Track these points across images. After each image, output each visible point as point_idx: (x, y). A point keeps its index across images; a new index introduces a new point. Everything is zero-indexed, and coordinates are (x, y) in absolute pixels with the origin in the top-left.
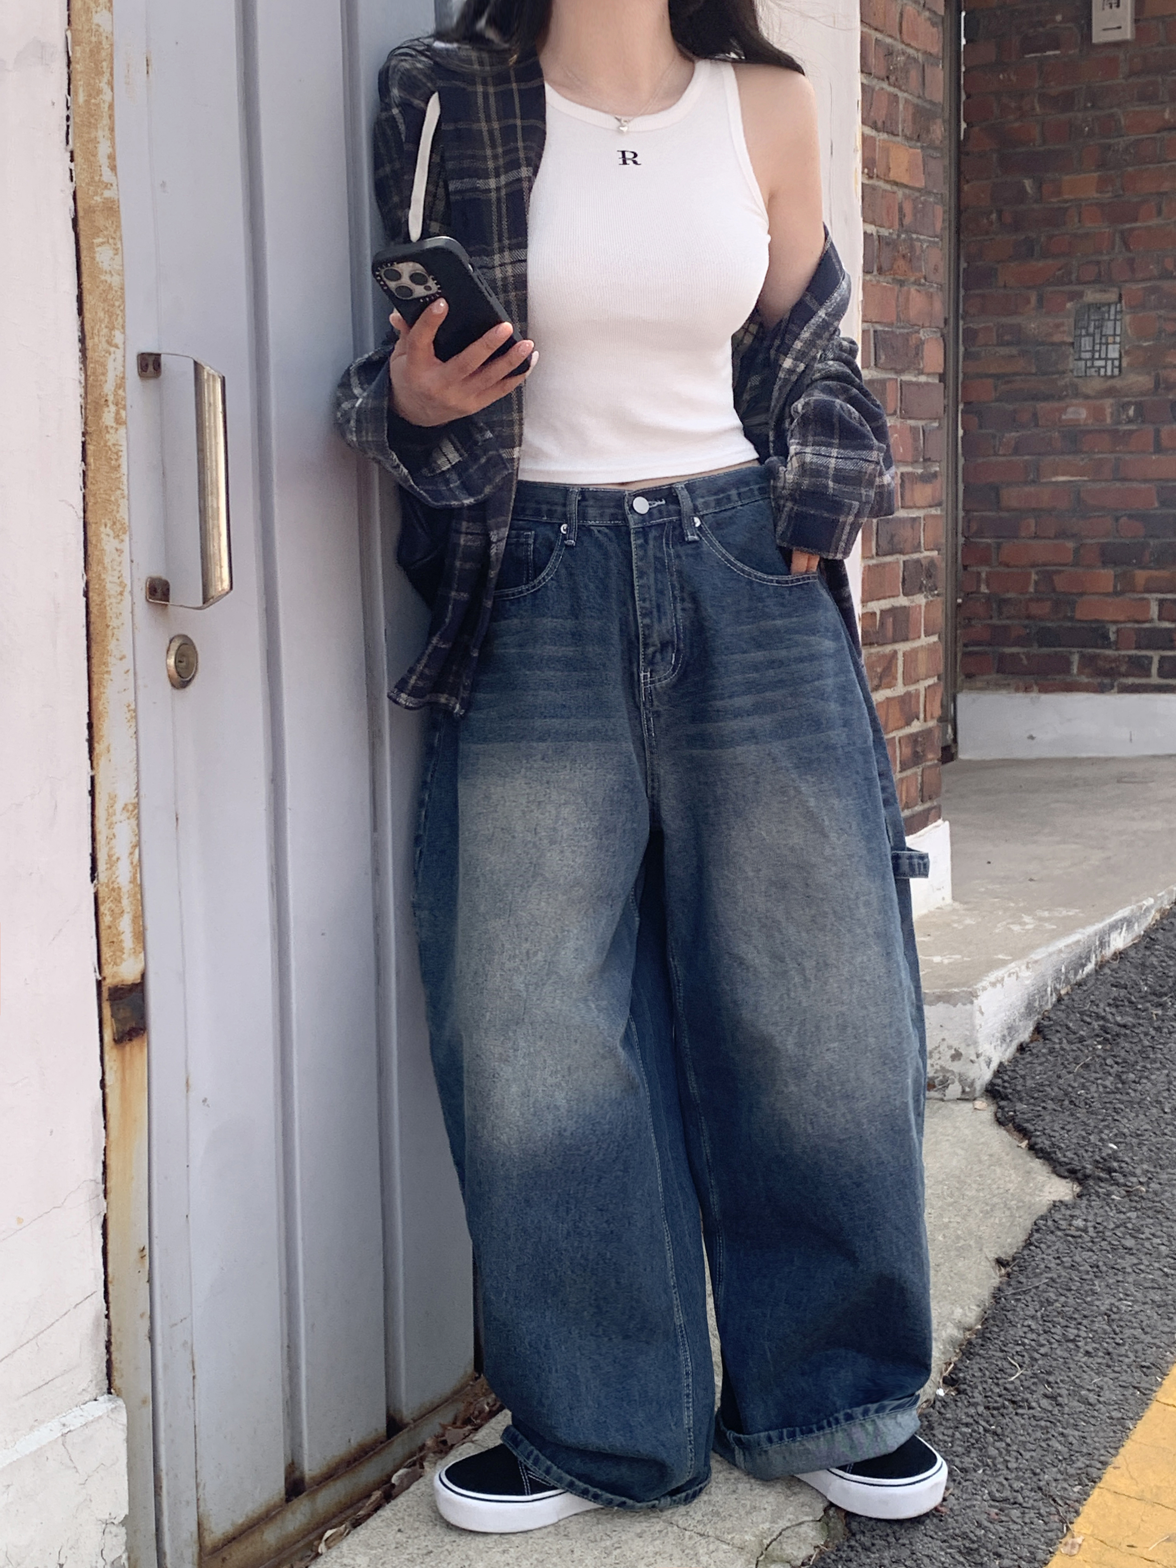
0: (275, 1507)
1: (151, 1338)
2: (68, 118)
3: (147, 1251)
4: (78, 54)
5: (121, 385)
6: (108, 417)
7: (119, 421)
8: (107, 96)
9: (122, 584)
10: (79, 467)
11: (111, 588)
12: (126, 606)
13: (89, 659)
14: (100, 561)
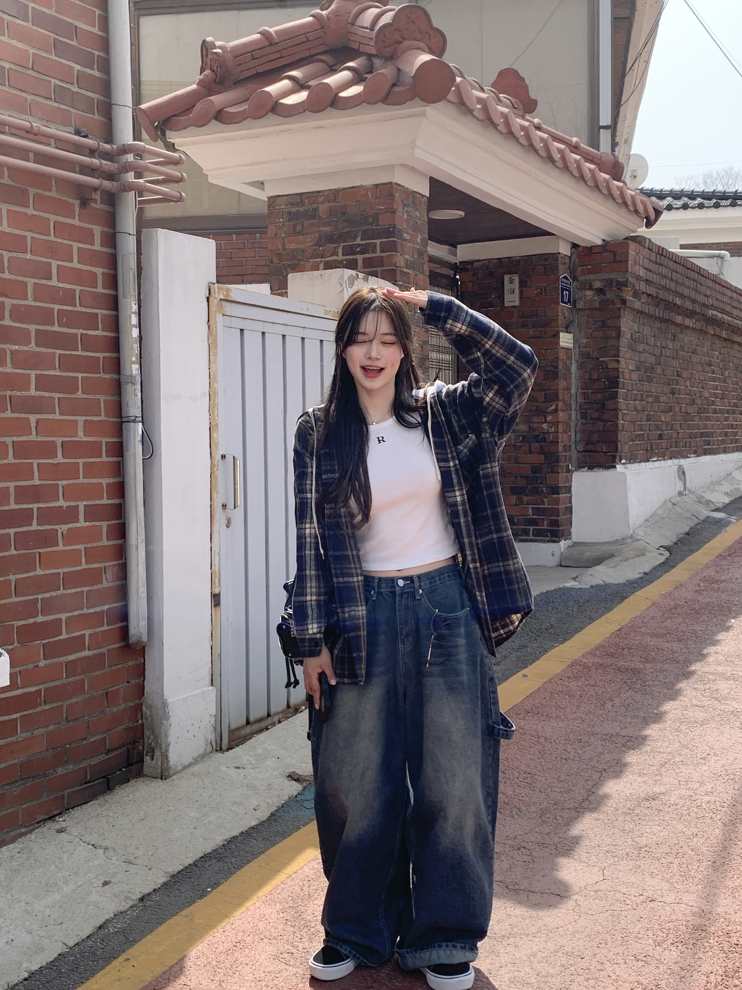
0: (244, 726)
2: (209, 407)
4: (212, 394)
5: (218, 462)
6: (216, 469)
7: (218, 469)
8: (216, 401)
9: (218, 504)
10: (210, 479)
11: (216, 506)
12: (218, 509)
13: (211, 521)
14: (213, 500)
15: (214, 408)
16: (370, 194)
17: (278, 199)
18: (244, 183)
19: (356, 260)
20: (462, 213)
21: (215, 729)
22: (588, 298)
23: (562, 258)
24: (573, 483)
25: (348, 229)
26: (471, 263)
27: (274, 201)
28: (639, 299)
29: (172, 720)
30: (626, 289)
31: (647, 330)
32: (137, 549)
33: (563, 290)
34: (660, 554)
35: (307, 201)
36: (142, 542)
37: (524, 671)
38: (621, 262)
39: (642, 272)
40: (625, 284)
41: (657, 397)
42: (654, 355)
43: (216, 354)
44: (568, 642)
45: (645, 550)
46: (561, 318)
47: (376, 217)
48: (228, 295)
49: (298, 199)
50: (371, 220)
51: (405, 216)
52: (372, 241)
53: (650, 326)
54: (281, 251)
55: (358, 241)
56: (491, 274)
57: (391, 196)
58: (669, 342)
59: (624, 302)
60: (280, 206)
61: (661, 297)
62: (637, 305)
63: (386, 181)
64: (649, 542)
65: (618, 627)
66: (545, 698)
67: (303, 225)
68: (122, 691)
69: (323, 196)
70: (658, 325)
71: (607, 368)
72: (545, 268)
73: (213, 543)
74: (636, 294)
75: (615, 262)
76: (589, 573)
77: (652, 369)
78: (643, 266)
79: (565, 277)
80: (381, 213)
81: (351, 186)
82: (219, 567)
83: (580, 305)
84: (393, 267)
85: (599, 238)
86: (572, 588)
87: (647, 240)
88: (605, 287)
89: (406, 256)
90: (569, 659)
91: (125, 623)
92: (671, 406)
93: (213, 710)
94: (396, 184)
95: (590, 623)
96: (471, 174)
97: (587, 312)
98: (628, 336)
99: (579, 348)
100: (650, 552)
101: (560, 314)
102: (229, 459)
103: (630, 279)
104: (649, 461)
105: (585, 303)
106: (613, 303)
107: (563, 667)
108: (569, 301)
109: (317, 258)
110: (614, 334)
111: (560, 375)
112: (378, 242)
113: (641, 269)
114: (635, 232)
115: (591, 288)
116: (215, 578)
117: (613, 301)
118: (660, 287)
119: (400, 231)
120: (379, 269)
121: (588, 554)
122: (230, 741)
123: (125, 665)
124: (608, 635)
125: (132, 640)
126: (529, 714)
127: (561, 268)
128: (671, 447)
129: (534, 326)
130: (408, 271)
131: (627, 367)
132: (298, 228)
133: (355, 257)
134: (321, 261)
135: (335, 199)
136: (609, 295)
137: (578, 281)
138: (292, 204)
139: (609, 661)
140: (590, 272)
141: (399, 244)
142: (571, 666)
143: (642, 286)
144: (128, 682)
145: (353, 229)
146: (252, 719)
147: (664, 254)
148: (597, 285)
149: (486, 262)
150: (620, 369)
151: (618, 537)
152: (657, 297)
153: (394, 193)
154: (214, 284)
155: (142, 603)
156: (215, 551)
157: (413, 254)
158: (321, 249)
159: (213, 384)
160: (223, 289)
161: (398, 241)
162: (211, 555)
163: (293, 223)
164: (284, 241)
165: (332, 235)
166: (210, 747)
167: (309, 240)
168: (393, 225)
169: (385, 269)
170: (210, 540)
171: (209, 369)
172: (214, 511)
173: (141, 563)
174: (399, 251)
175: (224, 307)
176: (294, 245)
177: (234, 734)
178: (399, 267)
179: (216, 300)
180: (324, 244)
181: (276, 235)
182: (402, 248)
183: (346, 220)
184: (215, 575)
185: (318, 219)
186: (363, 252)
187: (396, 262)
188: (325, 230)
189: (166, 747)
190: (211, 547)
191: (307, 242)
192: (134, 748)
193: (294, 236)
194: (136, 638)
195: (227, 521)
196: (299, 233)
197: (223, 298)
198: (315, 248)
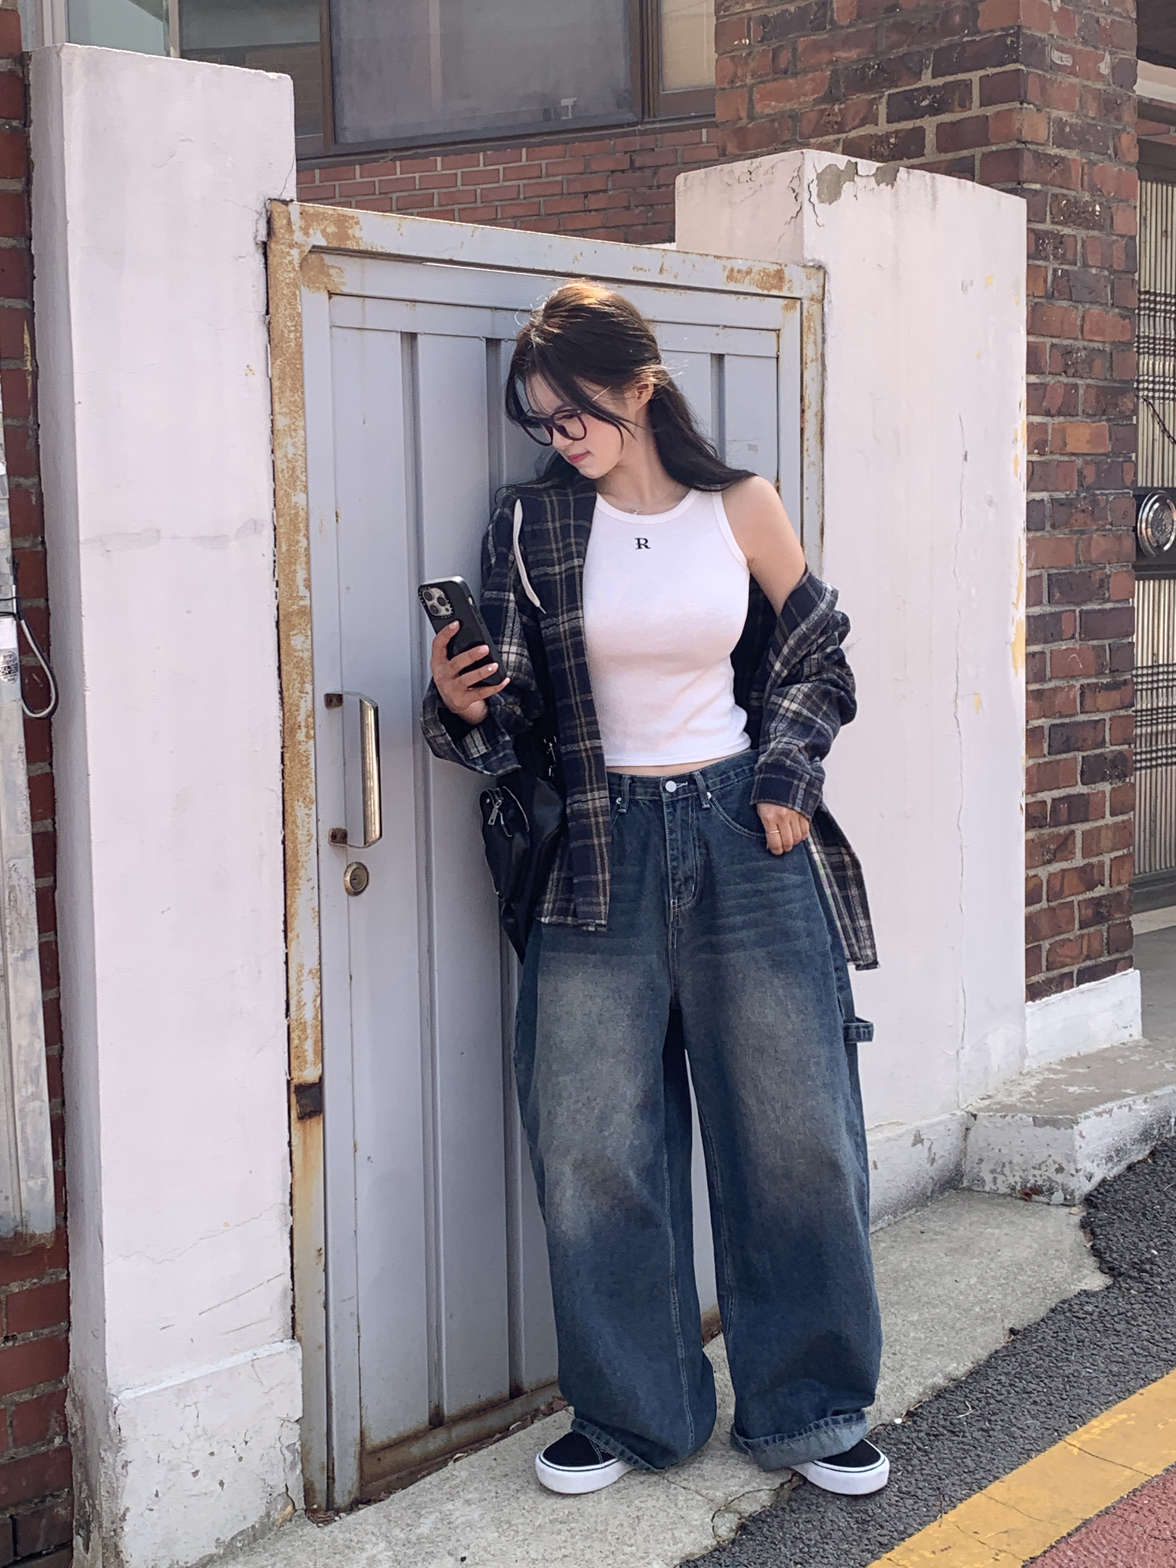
0: (420, 1431)
1: (326, 1307)
2: (275, 562)
3: (323, 1251)
4: (280, 523)
5: (311, 714)
6: (301, 736)
7: (308, 737)
8: (303, 544)
9: (309, 835)
10: (277, 767)
11: (302, 838)
12: (314, 848)
13: (285, 882)
14: (294, 822)
15: (291, 562)
19: (921, 131)
25: (904, 49)
29: (130, 1452)
32: (3, 977)
47: (971, 11)
48: (344, 237)
50: (957, 18)
52: (960, 77)
54: (744, 122)
55: (927, 80)
60: (743, 4)
67: (795, 50)
73: (293, 945)
82: (319, 1010)
84: (1013, 144)
89: (1055, 113)
93: (290, 1406)
109: (827, 134)
112: (975, 76)
116: (303, 1040)
119: (1038, 45)
120: (976, 152)
122: (364, 1479)
130: (1063, 152)
132: (785, 58)
133: (918, 123)
134: (837, 141)
141: (1033, 79)
145: (915, 48)
146: (452, 1411)
154: (286, 203)
155: (29, 1130)
156: (301, 966)
157: (1082, 107)
158: (836, 107)
159: (288, 495)
160: (325, 218)
161: (1028, 73)
162: (287, 977)
163: (772, 47)
164: (751, 95)
165: (863, 68)
166: (283, 1509)
167: (809, 87)
168: (1012, 28)
169: (993, 152)
170: (282, 935)
171: (273, 452)
172: (295, 855)
173: (19, 1018)
174: (1029, 97)
175: (332, 271)
176: (773, 103)
177: (379, 1459)
178: (1032, 143)
179: (295, 252)
180: (844, 96)
181: (732, 82)
182: (1043, 90)
183: (896, 27)
184: (304, 1030)
185: (830, 30)
186: (937, 110)
187: (1020, 131)
188: (846, 58)
189: (113, 1523)
190: (287, 954)
191: (805, 95)
192: (37, 1514)
193: (774, 80)
194: (12, 1225)
195: (348, 878)
196: (786, 72)
197: (323, 243)
198: (823, 107)
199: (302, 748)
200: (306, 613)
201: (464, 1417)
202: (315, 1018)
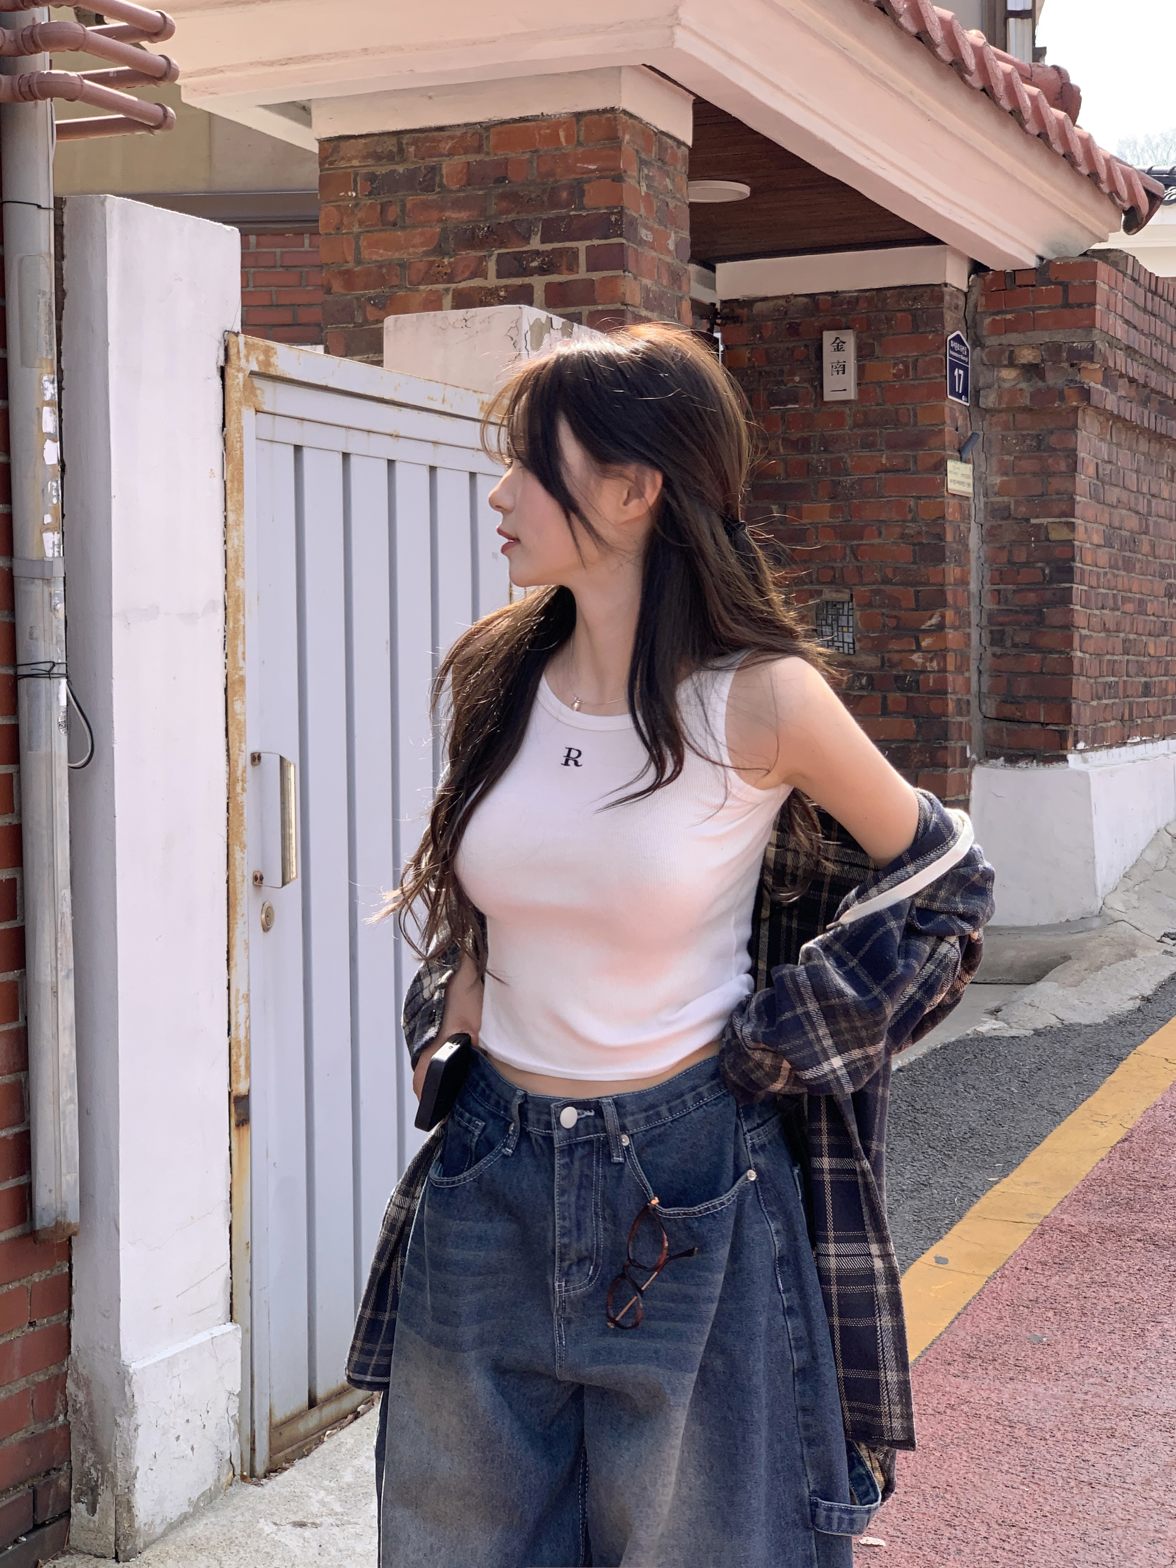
0: (304, 1411)
2: (225, 637)
3: (250, 1245)
4: (230, 603)
5: (244, 771)
6: (239, 789)
7: (243, 789)
8: (242, 623)
9: (243, 876)
10: (224, 815)
11: (239, 878)
12: (245, 888)
13: (228, 916)
14: (234, 865)
15: (235, 638)
16: (562, 134)
17: (343, 144)
18: (266, 107)
19: (529, 285)
20: (744, 190)
21: (239, 1425)
22: (1007, 385)
23: (951, 294)
24: (973, 792)
25: (511, 217)
26: (749, 303)
27: (336, 150)
28: (1114, 389)
29: (141, 1417)
30: (1091, 366)
31: (1124, 458)
32: (55, 993)
33: (954, 366)
34: (1166, 952)
35: (412, 149)
36: (67, 976)
37: (937, 1249)
38: (1080, 306)
39: (1120, 330)
40: (1089, 355)
41: (1141, 602)
42: (1137, 513)
43: (240, 505)
44: (1017, 1171)
45: (1134, 944)
46: (948, 429)
47: (577, 190)
48: (267, 363)
49: (391, 145)
50: (564, 195)
51: (644, 189)
52: (568, 244)
53: (1130, 449)
54: (351, 265)
55: (535, 244)
56: (793, 330)
57: (614, 139)
58: (1163, 484)
59: (1086, 394)
60: (350, 160)
61: (1153, 385)
62: (1111, 402)
63: (601, 106)
64: (1139, 925)
65: (1121, 1134)
66: (1000, 1319)
67: (404, 206)
68: (17, 1347)
69: (452, 138)
70: (1143, 445)
71: (1048, 540)
72: (914, 316)
73: (233, 972)
74: (1110, 378)
75: (1066, 305)
76: (1027, 1000)
77: (1131, 544)
78: (1122, 317)
79: (957, 339)
80: (589, 181)
81: (516, 116)
82: (248, 1029)
83: (989, 400)
84: (619, 306)
85: (1032, 251)
86: (998, 1038)
87: (1131, 259)
88: (1043, 361)
89: (644, 281)
90: (1031, 1216)
91: (23, 1180)
92: (1165, 623)
93: (234, 1380)
94: (625, 112)
95: (1055, 1124)
96: (789, 96)
97: (1004, 417)
98: (1091, 470)
99: (986, 495)
100: (1147, 948)
101: (948, 421)
102: (271, 764)
103: (1101, 345)
104: (1125, 744)
105: (1000, 397)
106: (1061, 396)
107: (1022, 1236)
108: (965, 392)
109: (437, 282)
110: (1063, 466)
111: (948, 554)
112: (581, 246)
113: (1120, 322)
114: (1102, 240)
115: (1012, 364)
116: (238, 1056)
117: (1061, 392)
118: (1152, 365)
119: (633, 223)
120: (585, 310)
121: (1010, 955)
122: (273, 1450)
123: (24, 1282)
124: (1103, 1154)
125: (44, 1219)
126: (974, 1363)
127: (949, 317)
128: (1164, 714)
129: (892, 446)
130: (649, 315)
131: (1089, 538)
132: (393, 213)
133: (527, 280)
134: (447, 290)
135: (480, 147)
136: (1054, 379)
137: (983, 346)
138: (378, 157)
139: (1125, 1220)
140: (1010, 327)
141: (630, 252)
142: (1042, 1235)
143: (1120, 361)
144: (32, 1324)
145: (523, 216)
146: (321, 1393)
147: (1160, 291)
148: (1027, 356)
149: (782, 302)
150: (1076, 543)
151: (1071, 913)
152: (1145, 386)
153: (620, 134)
154: (237, 334)
155: (67, 1130)
156: (238, 991)
157: (659, 278)
158: (446, 261)
159: (234, 580)
160: (258, 349)
161: (629, 246)
162: (229, 1000)
163: (379, 201)
164: (357, 243)
165: (473, 229)
166: (227, 1475)
167: (417, 240)
168: (616, 208)
169: (598, 311)
170: (226, 962)
171: (225, 542)
172: (235, 893)
173: (64, 1029)
174: (630, 268)
175: (258, 392)
176: (381, 251)
177: (281, 1434)
178: (632, 305)
179: (241, 375)
180: (454, 251)
181: (338, 229)
182: (637, 261)
183: (503, 196)
184: (239, 1048)
185: (438, 193)
186: (546, 271)
187: (624, 294)
188: (457, 219)
189: (127, 1481)
190: (229, 980)
191: (414, 246)
192: (48, 1485)
193: (382, 230)
194: (54, 1215)
195: (263, 916)
196: (395, 225)
197: (256, 368)
198: (432, 259)
199: (239, 799)
200: (242, 681)
201: (329, 1399)
202: (246, 1037)
